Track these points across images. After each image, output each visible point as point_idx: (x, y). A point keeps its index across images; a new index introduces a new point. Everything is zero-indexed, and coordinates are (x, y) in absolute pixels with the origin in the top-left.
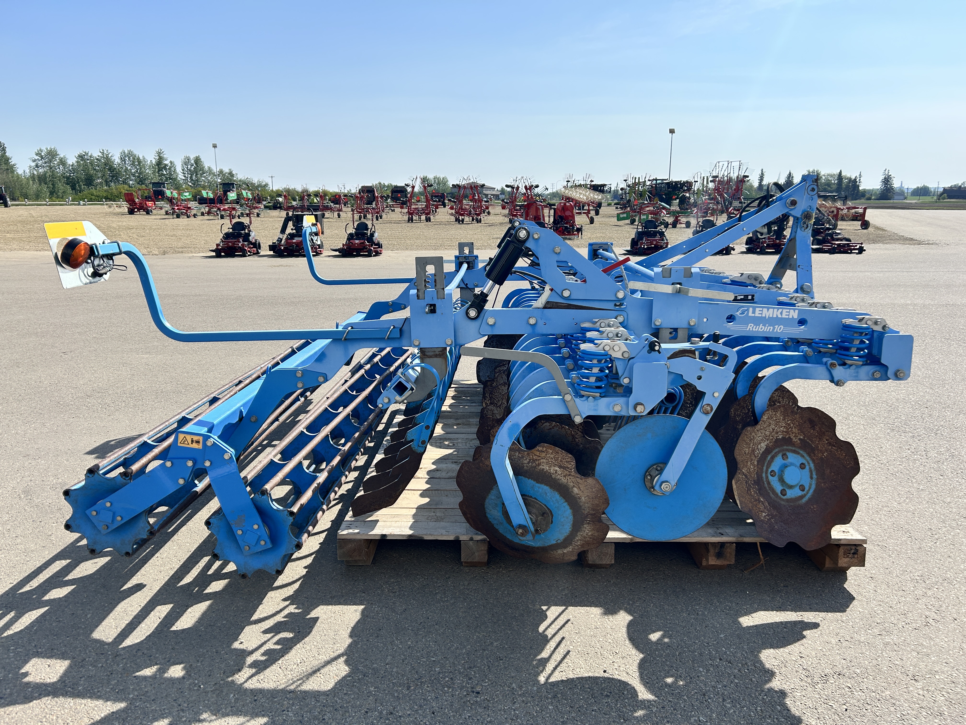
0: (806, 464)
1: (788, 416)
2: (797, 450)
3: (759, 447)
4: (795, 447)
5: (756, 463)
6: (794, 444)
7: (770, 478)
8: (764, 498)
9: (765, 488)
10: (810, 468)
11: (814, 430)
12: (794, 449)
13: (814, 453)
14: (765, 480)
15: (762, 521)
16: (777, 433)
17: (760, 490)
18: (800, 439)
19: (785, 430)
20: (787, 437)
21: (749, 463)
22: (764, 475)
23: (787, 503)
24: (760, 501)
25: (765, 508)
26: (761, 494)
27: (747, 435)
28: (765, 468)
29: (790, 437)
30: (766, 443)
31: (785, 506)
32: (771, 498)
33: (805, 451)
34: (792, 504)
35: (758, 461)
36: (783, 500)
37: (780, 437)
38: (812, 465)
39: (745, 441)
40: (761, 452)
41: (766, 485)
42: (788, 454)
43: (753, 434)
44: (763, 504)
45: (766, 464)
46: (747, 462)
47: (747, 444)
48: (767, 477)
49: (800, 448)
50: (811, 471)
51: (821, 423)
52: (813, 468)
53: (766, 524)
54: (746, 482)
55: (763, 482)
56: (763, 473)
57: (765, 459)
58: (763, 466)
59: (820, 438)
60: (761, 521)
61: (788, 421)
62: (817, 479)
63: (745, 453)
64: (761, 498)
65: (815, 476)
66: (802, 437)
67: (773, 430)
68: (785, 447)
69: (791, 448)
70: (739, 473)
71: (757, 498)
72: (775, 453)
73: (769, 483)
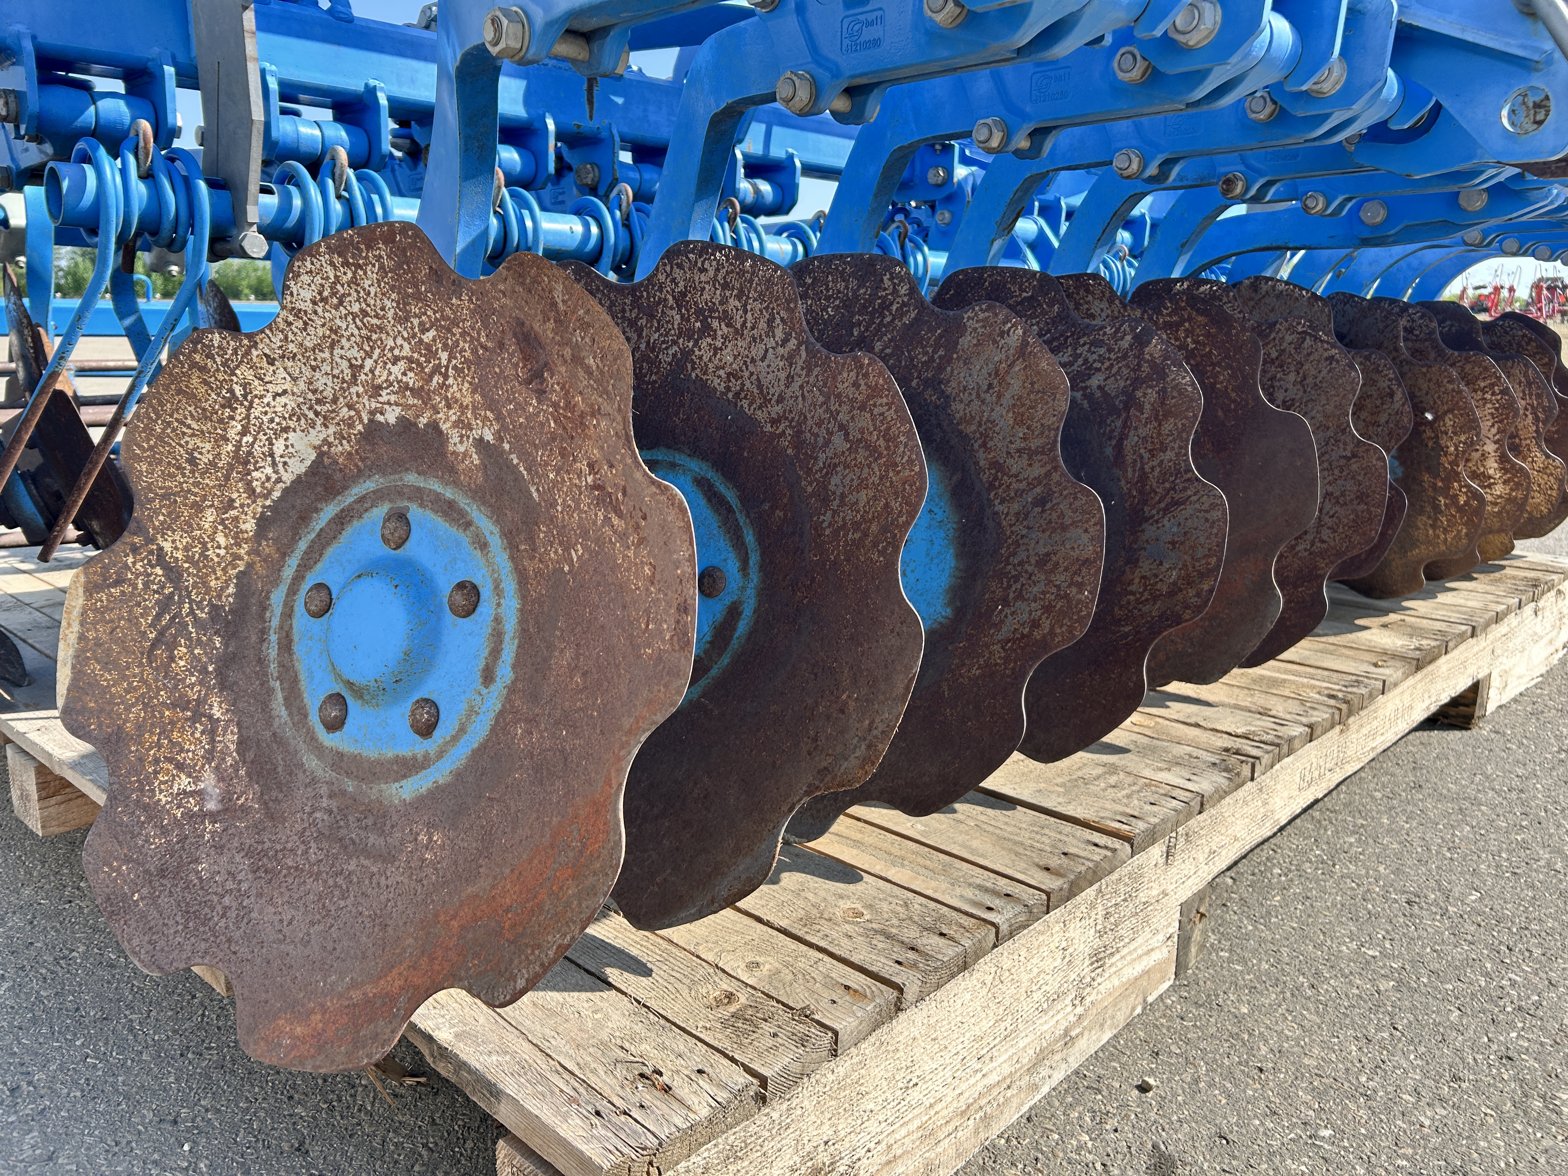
0: (486, 592)
1: (418, 297)
2: (463, 502)
3: (279, 447)
4: (456, 484)
5: (249, 526)
6: (452, 470)
7: (301, 620)
8: (234, 705)
9: (261, 661)
10: (498, 620)
11: (541, 393)
12: (449, 493)
13: (531, 539)
14: (275, 623)
15: (153, 811)
16: (376, 391)
17: (226, 663)
18: (480, 442)
19: (411, 379)
20: (423, 421)
21: (210, 515)
22: (277, 597)
23: (330, 774)
24: (199, 712)
25: (209, 757)
26: (224, 685)
27: (203, 369)
28: (293, 563)
29: (434, 426)
30: (317, 435)
31: (314, 781)
32: (269, 720)
33: (497, 514)
34: (350, 786)
35: (263, 523)
36: (318, 749)
37: (391, 416)
38: (511, 606)
39: (192, 397)
40: (288, 478)
41: (273, 652)
42: (415, 512)
43: (244, 372)
44: (212, 733)
45: (303, 545)
46: (198, 508)
47: (205, 416)
48: (288, 614)
49: (478, 494)
50: (497, 636)
51: (567, 352)
52: (511, 625)
53: (164, 831)
54: (165, 605)
55: (263, 633)
56: (276, 582)
57: (304, 518)
58: (284, 553)
59: (563, 454)
60: (146, 808)
61: (424, 331)
62: (512, 689)
63: (192, 461)
64: (215, 700)
65: (505, 673)
66: (489, 436)
67: (356, 369)
68: (411, 478)
69: (435, 485)
70: (135, 550)
71: (193, 695)
72: (361, 499)
73: (286, 645)
